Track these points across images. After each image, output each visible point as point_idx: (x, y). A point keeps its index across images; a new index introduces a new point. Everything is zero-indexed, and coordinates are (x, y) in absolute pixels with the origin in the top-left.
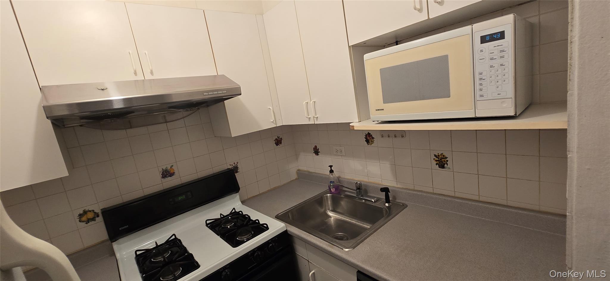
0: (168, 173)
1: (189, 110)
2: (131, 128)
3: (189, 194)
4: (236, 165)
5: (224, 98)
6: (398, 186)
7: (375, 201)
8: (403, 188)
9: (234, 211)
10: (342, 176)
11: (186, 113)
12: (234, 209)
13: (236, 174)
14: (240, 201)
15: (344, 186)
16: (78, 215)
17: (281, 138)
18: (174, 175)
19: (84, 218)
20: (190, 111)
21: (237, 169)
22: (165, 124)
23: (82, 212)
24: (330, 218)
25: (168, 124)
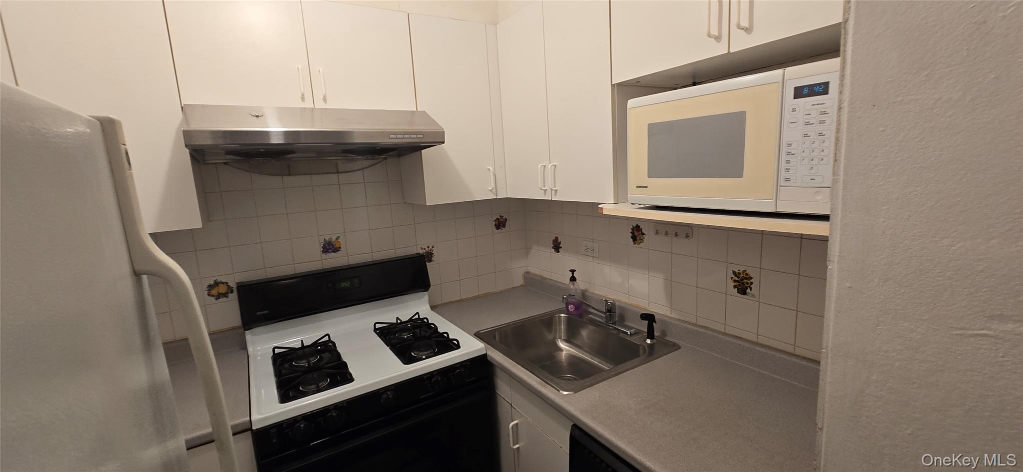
0: (331, 247)
1: (370, 158)
2: (289, 175)
3: (356, 280)
4: (431, 250)
5: (422, 145)
6: (673, 316)
7: (632, 333)
8: (679, 320)
9: (417, 316)
10: (591, 290)
11: (366, 163)
12: (418, 313)
13: (427, 264)
14: (428, 305)
15: (590, 306)
16: (207, 286)
17: (506, 219)
18: (339, 251)
19: (214, 292)
20: (372, 159)
21: (432, 257)
22: (337, 174)
23: (212, 283)
24: (560, 352)
25: (341, 175)
